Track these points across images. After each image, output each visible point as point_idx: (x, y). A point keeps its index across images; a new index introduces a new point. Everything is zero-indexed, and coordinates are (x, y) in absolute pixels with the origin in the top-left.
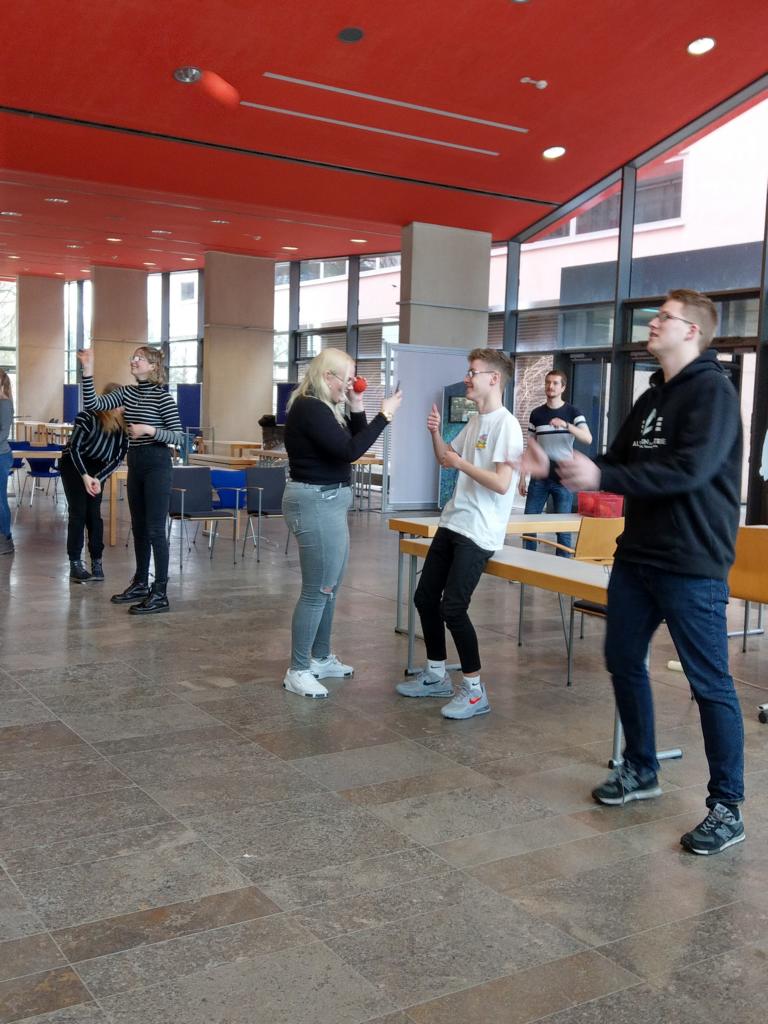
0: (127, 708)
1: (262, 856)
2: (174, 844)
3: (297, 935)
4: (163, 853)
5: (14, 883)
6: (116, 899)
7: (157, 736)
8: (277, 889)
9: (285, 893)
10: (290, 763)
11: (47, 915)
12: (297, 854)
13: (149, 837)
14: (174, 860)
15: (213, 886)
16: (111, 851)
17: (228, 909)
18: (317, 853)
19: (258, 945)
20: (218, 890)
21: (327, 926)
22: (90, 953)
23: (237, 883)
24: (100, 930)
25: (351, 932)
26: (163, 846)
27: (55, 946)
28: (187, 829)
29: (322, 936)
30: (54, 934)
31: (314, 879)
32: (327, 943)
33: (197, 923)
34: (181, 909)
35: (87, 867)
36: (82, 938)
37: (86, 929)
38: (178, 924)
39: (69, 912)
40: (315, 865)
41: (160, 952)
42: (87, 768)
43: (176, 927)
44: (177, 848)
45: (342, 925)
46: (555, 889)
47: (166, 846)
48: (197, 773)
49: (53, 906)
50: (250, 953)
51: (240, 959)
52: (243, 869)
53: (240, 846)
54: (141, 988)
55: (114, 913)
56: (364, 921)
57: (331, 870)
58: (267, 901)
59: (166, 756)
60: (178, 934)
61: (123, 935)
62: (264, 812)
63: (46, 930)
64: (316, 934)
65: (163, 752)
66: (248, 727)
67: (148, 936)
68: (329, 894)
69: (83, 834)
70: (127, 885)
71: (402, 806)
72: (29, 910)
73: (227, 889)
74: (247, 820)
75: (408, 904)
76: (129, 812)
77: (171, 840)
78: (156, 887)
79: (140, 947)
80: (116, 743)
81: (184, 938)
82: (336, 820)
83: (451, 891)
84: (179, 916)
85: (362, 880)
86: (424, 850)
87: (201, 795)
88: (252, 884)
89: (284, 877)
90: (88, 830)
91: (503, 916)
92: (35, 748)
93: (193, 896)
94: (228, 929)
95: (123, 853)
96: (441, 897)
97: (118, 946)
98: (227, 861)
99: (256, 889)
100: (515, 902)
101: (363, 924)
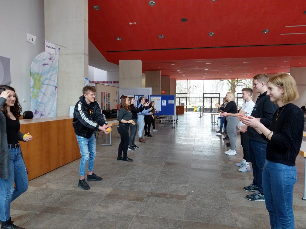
3: (183, 204)
4: (179, 186)
6: (163, 191)
8: (189, 198)
10: (222, 179)
11: (151, 190)
14: (179, 188)
16: (171, 184)
17: (178, 197)
18: (205, 194)
19: (175, 203)
20: (180, 194)
21: (190, 205)
22: (150, 196)
23: (184, 194)
26: (181, 185)
27: (147, 194)
28: (188, 184)
31: (198, 198)
32: (186, 207)
33: (170, 198)
34: (170, 195)
36: (152, 194)
37: (154, 193)
38: (167, 197)
40: (202, 196)
41: (160, 199)
49: (154, 189)
50: (172, 204)
51: (169, 204)
52: (189, 193)
53: (193, 189)
54: (151, 203)
55: (161, 192)
56: (197, 206)
61: (158, 195)
63: (149, 191)
64: (186, 205)
67: (161, 197)
68: (198, 201)
70: (167, 189)
72: (150, 188)
73: (182, 194)
78: (171, 191)
79: (158, 198)
82: (217, 190)
85: (207, 200)
86: (227, 200)
89: (193, 196)
90: (173, 180)
93: (175, 194)
94: (173, 200)
95: (173, 185)
97: (155, 197)
98: (188, 190)
99: (186, 196)
100: (233, 214)
101: (197, 207)
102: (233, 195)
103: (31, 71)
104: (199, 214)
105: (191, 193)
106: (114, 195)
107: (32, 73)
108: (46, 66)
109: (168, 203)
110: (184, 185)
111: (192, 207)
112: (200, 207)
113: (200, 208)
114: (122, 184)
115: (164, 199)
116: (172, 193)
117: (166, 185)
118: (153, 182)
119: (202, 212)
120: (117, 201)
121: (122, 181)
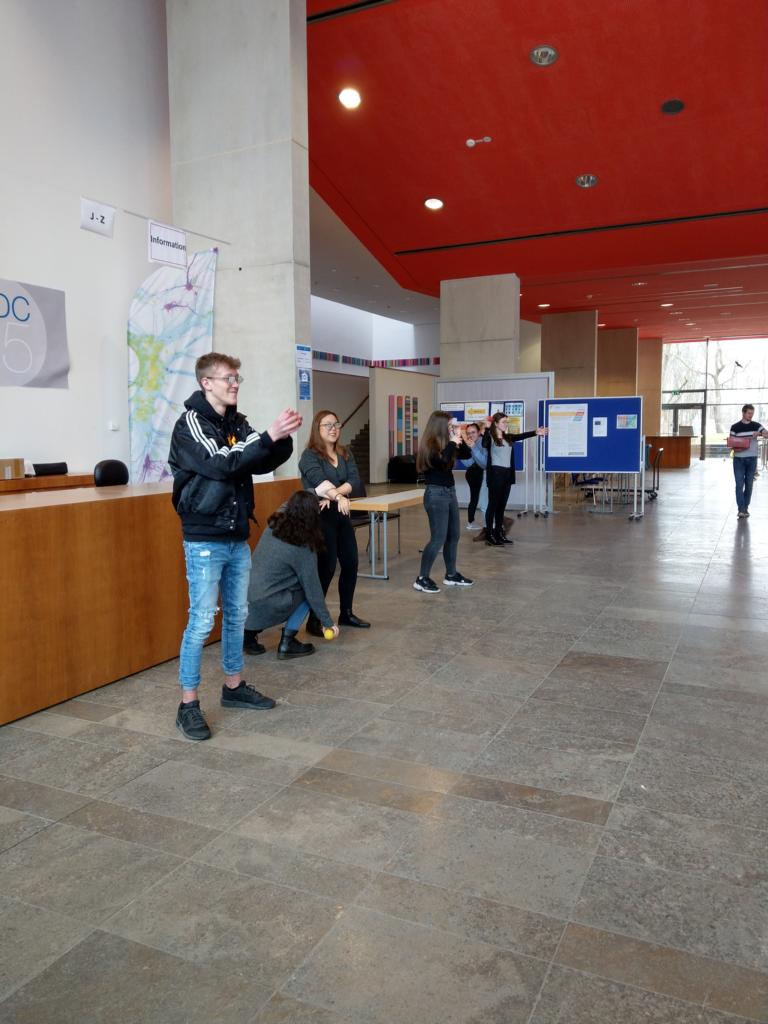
1: (652, 788)
2: (611, 758)
3: (587, 843)
4: (592, 760)
6: (523, 773)
8: (620, 815)
9: (625, 816)
11: (477, 765)
12: (679, 797)
13: (602, 748)
14: (592, 767)
15: (589, 790)
16: (563, 747)
17: (573, 808)
18: (694, 803)
19: (554, 835)
20: (589, 795)
21: (616, 848)
22: (464, 794)
23: (606, 795)
24: (487, 784)
25: (625, 861)
26: (600, 756)
28: (632, 752)
29: (601, 852)
30: (462, 776)
32: (597, 858)
33: (542, 807)
34: (545, 793)
36: (472, 784)
37: (481, 781)
38: (531, 801)
39: (490, 768)
40: (679, 809)
41: (497, 811)
43: (527, 802)
44: (607, 761)
45: (627, 854)
47: (602, 757)
49: (486, 762)
50: (540, 837)
51: (530, 837)
52: (625, 791)
53: (649, 776)
55: (510, 779)
56: (647, 859)
57: (685, 818)
58: (606, 814)
60: (522, 806)
61: (495, 792)
63: (464, 772)
64: (601, 849)
67: (505, 800)
68: (655, 832)
70: (542, 768)
72: (472, 759)
73: (594, 797)
76: (615, 729)
77: (610, 755)
78: (555, 776)
79: (491, 802)
81: (519, 810)
84: (539, 798)
85: (696, 835)
87: (680, 736)
88: (614, 801)
89: (643, 807)
90: (574, 730)
93: (567, 791)
94: (552, 818)
95: (570, 750)
97: (482, 797)
98: (623, 781)
99: (611, 805)
101: (643, 861)
103: (131, 331)
104: (643, 896)
105: (638, 791)
106: (331, 774)
107: (134, 337)
108: (176, 311)
109: (524, 831)
110: (615, 753)
111: (622, 858)
112: (660, 863)
113: (658, 867)
114: (375, 731)
115: (514, 811)
116: (557, 789)
117: (539, 749)
118: (494, 734)
119: (660, 888)
120: (332, 803)
121: (377, 720)
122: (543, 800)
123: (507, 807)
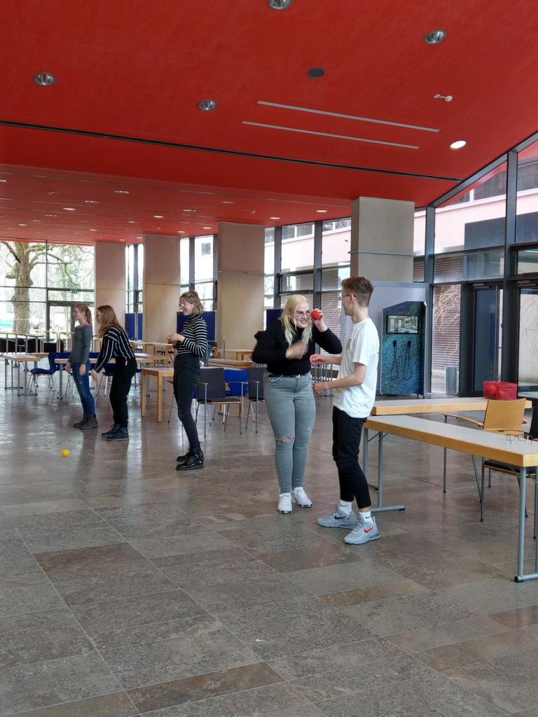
0: (172, 534)
1: (267, 640)
2: (207, 631)
3: (295, 698)
4: (200, 637)
5: (101, 656)
6: (170, 669)
7: (193, 555)
8: (280, 665)
9: (286, 668)
10: (285, 575)
11: (123, 679)
12: (293, 640)
13: (191, 625)
14: (208, 642)
15: (236, 660)
16: (165, 635)
17: (247, 678)
18: (307, 640)
19: (268, 704)
20: (239, 664)
21: (316, 692)
22: (153, 707)
23: (252, 660)
24: (159, 691)
25: (333, 697)
26: (200, 632)
27: (129, 701)
28: (215, 620)
29: (313, 700)
30: (129, 692)
31: (306, 658)
32: (316, 704)
33: (225, 688)
35: (149, 645)
36: (147, 696)
37: (150, 690)
38: (212, 687)
39: (138, 677)
40: (305, 648)
41: (201, 707)
42: (146, 576)
43: (211, 690)
44: (210, 633)
45: (327, 692)
46: (480, 670)
47: (202, 632)
48: (221, 581)
49: (126, 673)
50: (263, 710)
52: (255, 649)
53: (253, 633)
55: (169, 679)
56: (342, 689)
57: (317, 652)
58: (273, 673)
59: (199, 568)
60: (213, 694)
61: (176, 694)
62: (268, 609)
63: (123, 690)
64: (309, 698)
65: (198, 566)
66: (254, 548)
67: (192, 696)
68: (316, 669)
69: (146, 622)
70: (176, 659)
71: (365, 608)
72: (112, 675)
73: (245, 664)
74: (256, 615)
75: (373, 678)
76: (176, 607)
77: (205, 628)
78: (196, 661)
79: (186, 703)
80: (166, 558)
81: (217, 698)
82: (319, 616)
83: (403, 670)
84: (213, 682)
85: (339, 660)
86: (382, 639)
87: (224, 596)
88: (262, 661)
89: (285, 656)
90: (148, 619)
91: (442, 689)
92: (112, 561)
93: (222, 668)
94: (247, 692)
95: (173, 636)
96: (397, 674)
97: (172, 702)
98: (244, 644)
99: (265, 664)
100: (451, 678)
101: (342, 692)
102: (376, 618)
105: (264, 647)
109: (246, 712)
110: (206, 626)
111: (329, 697)
112: (352, 688)
113: (356, 692)
115: (214, 701)
116: (212, 670)
118: (92, 648)
122: (219, 684)
123: (204, 701)
